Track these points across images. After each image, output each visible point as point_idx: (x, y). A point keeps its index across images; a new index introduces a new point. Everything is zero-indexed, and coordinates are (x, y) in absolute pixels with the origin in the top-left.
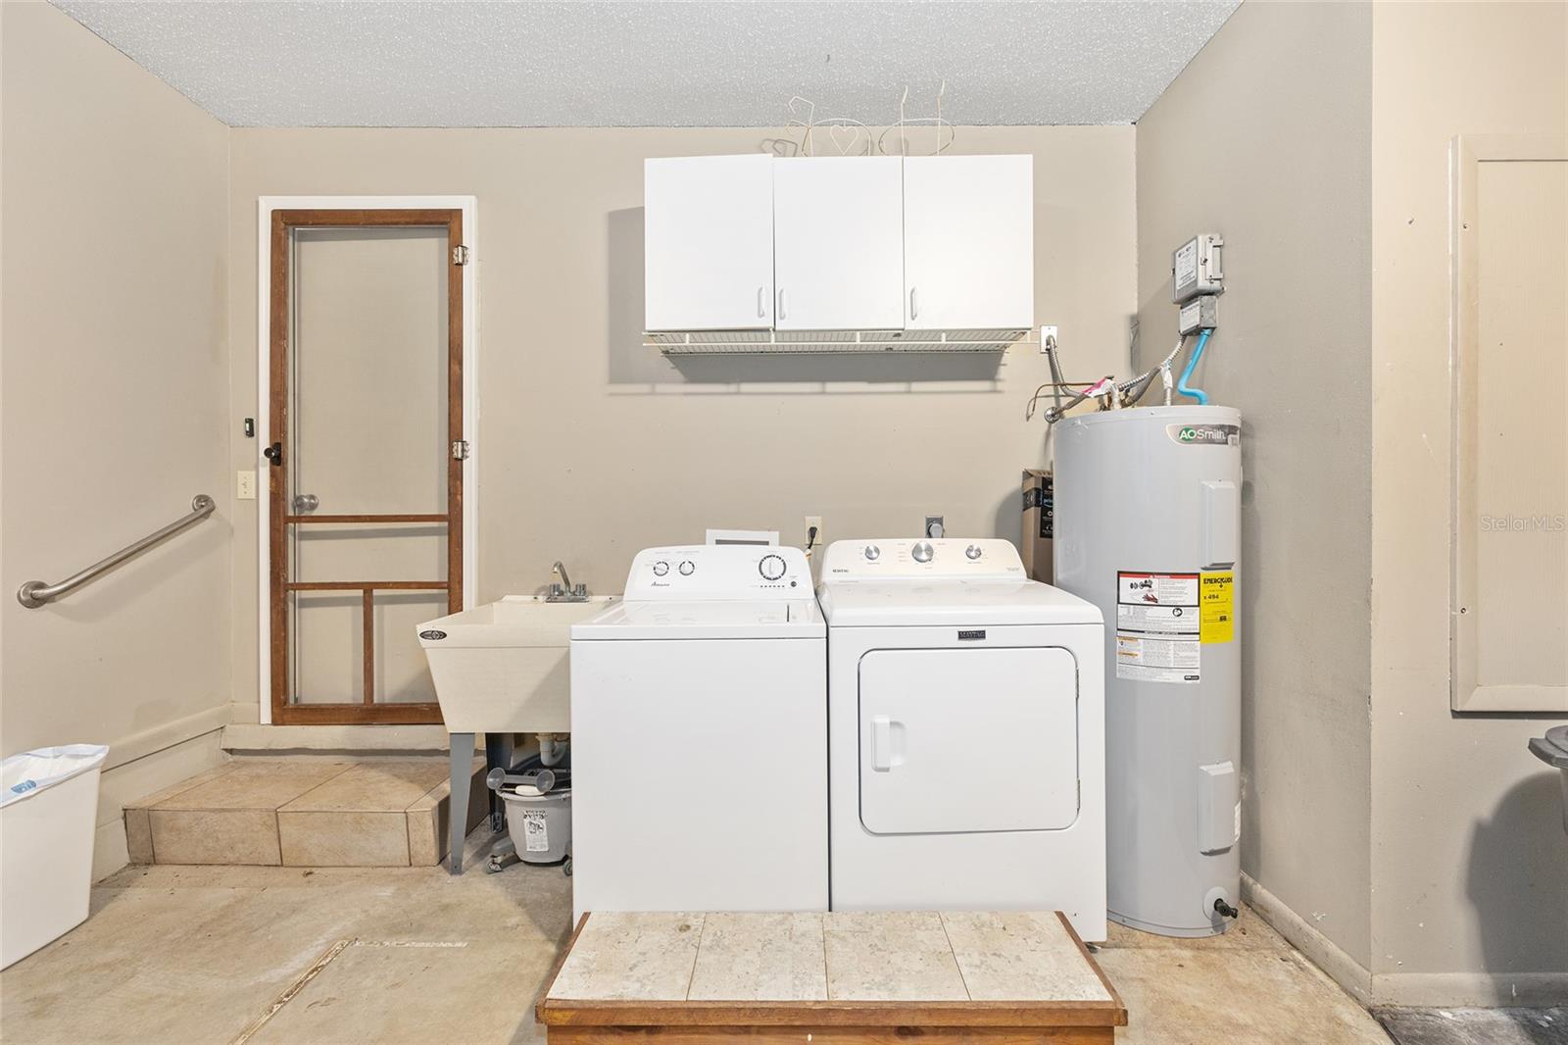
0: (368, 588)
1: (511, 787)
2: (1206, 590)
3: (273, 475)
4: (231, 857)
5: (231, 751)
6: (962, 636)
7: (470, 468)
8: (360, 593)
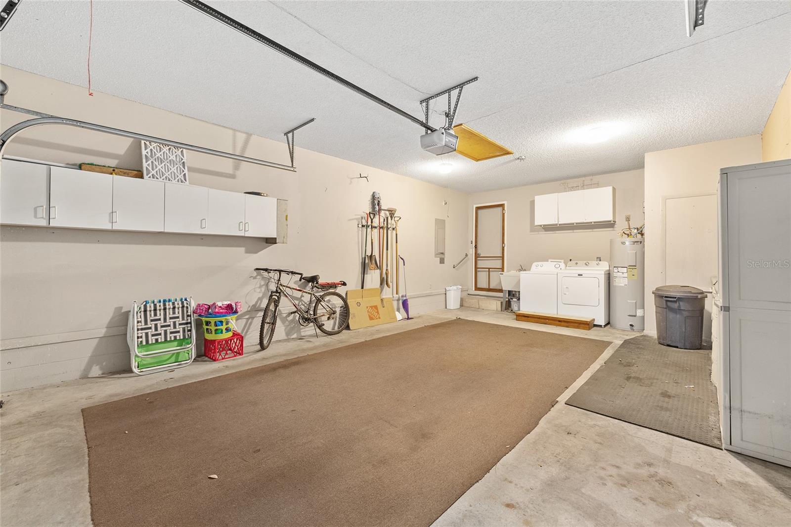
0: (489, 269)
1: (512, 299)
2: (629, 270)
3: (475, 250)
4: (472, 306)
5: (468, 294)
6: (579, 275)
7: (505, 248)
8: (488, 270)
